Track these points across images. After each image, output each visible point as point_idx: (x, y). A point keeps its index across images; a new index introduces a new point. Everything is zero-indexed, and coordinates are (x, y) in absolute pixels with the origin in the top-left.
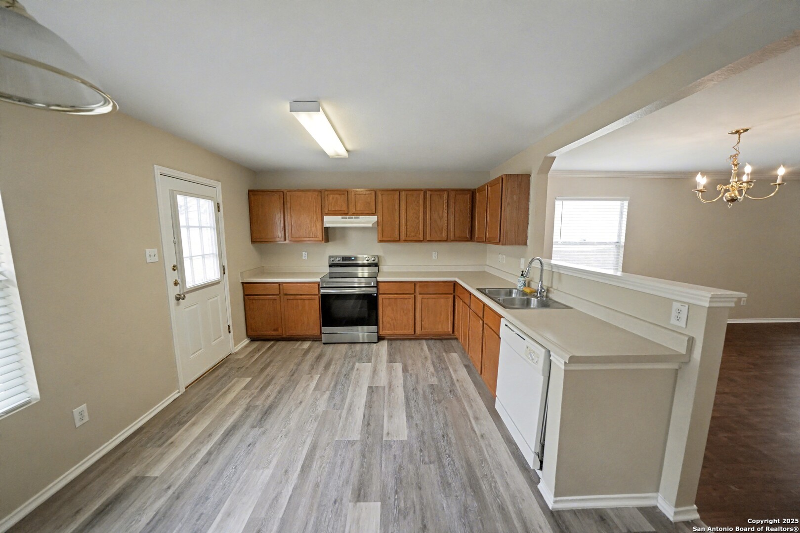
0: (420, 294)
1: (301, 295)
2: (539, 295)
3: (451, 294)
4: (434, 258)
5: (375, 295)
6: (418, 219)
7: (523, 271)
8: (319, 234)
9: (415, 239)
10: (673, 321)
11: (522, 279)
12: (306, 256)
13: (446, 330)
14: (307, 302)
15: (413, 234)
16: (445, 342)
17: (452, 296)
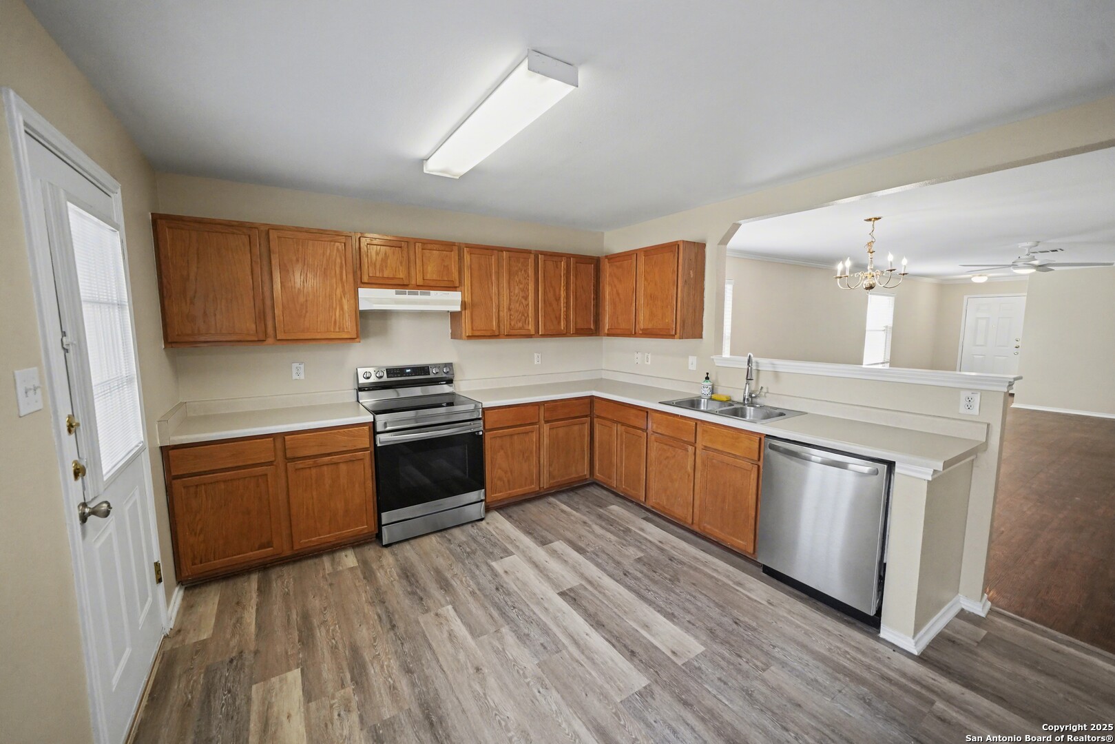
0: (547, 422)
1: (329, 455)
2: (746, 402)
3: (586, 416)
4: (536, 363)
5: (481, 433)
6: (526, 298)
7: (707, 374)
8: (349, 325)
9: (523, 332)
10: (963, 410)
11: (708, 383)
12: (302, 371)
13: (581, 474)
14: (343, 467)
15: (520, 325)
16: (580, 492)
17: (588, 419)
